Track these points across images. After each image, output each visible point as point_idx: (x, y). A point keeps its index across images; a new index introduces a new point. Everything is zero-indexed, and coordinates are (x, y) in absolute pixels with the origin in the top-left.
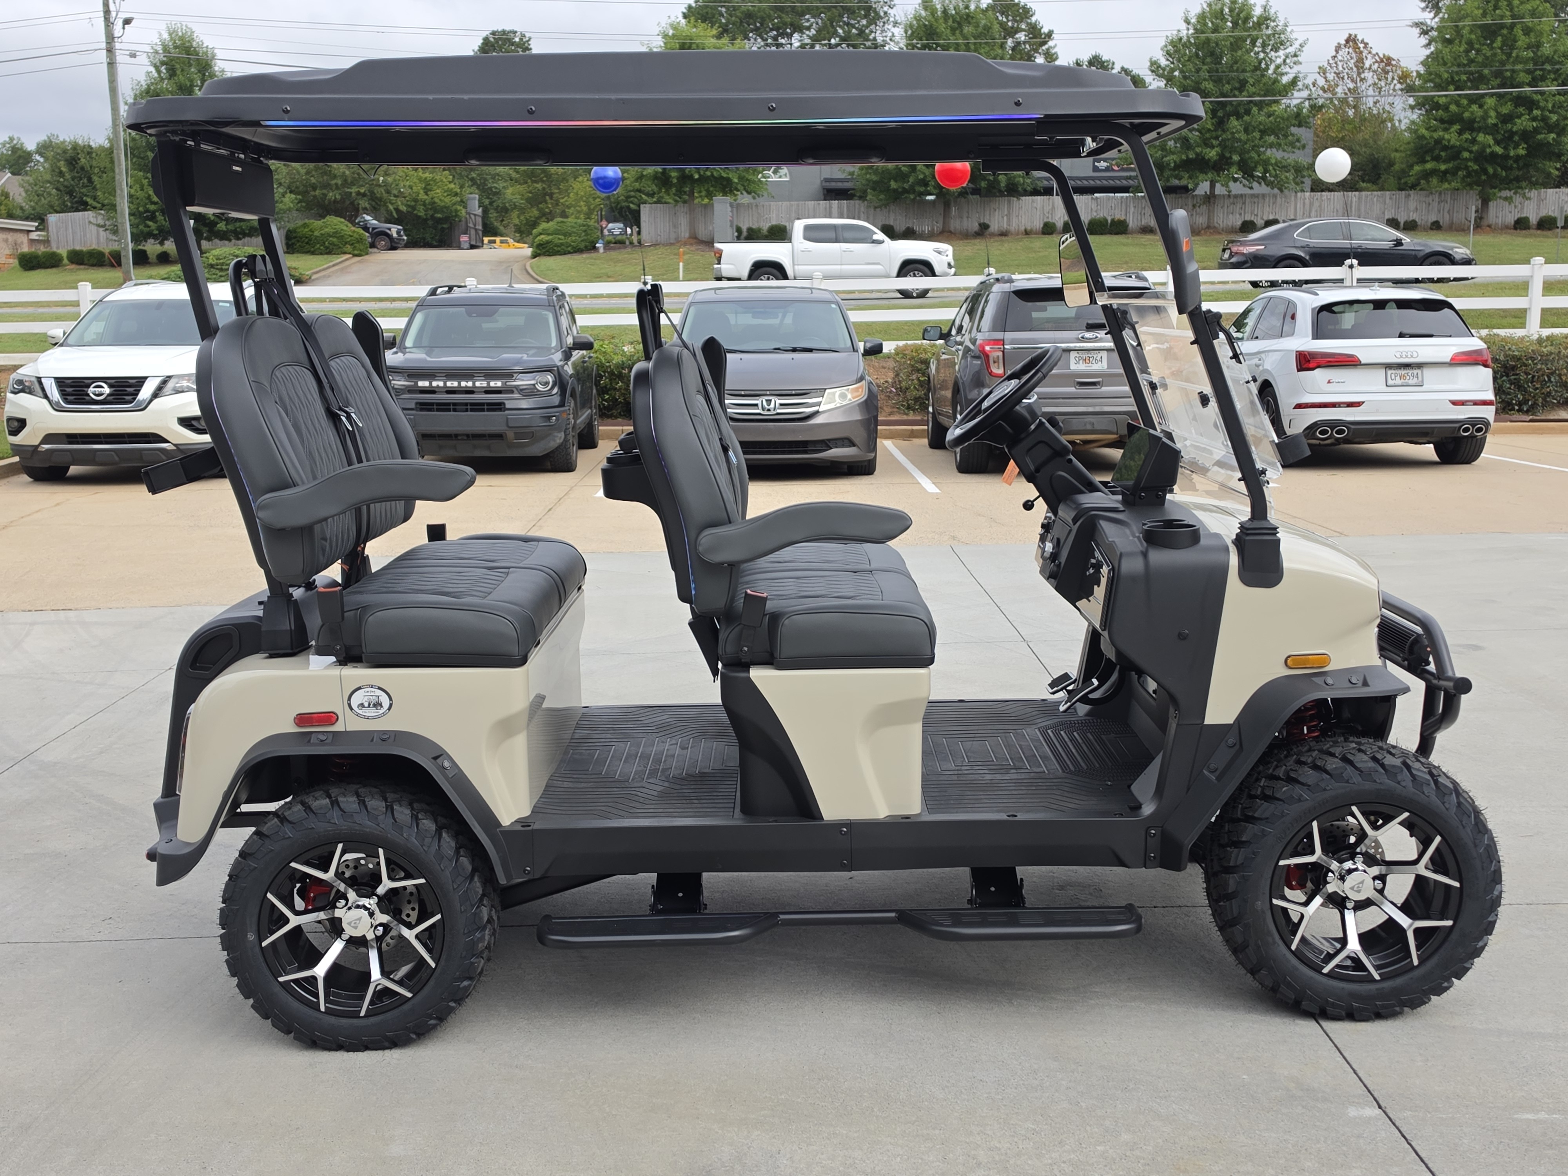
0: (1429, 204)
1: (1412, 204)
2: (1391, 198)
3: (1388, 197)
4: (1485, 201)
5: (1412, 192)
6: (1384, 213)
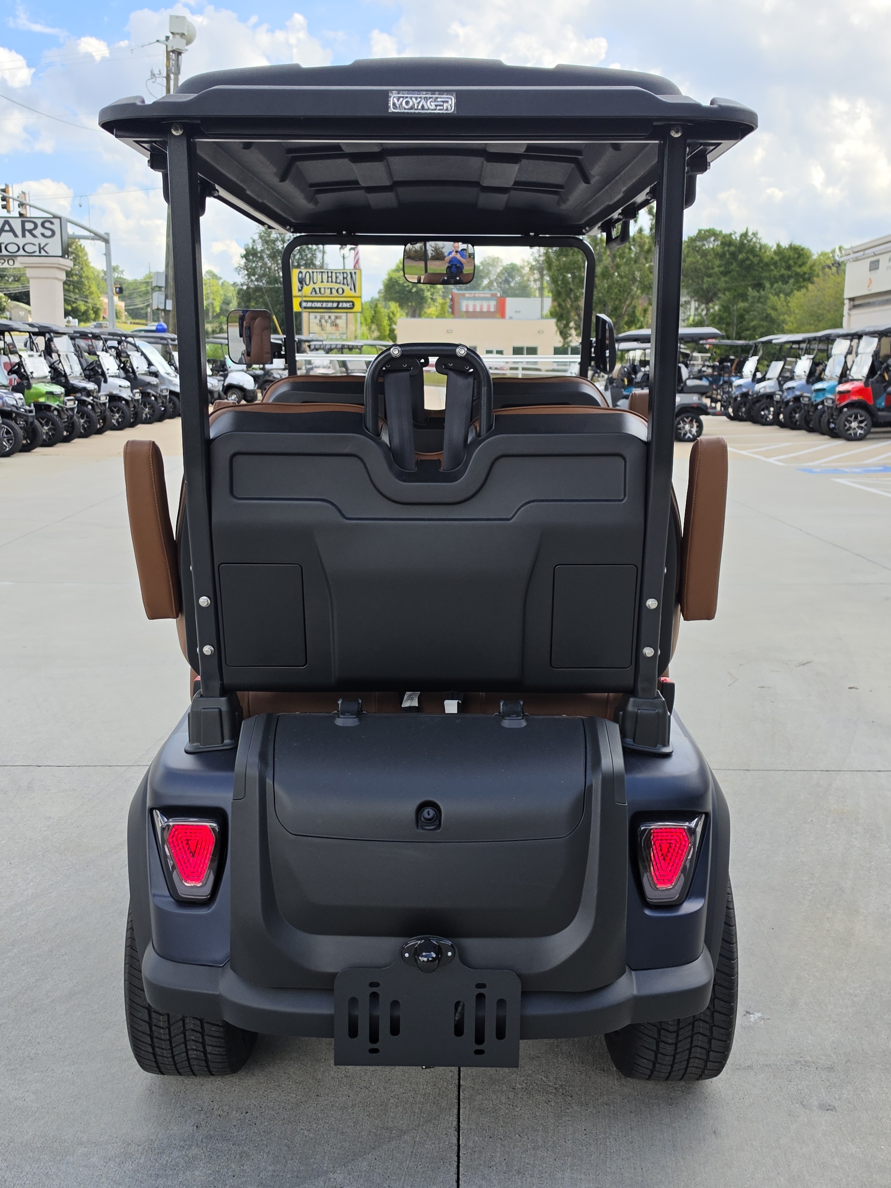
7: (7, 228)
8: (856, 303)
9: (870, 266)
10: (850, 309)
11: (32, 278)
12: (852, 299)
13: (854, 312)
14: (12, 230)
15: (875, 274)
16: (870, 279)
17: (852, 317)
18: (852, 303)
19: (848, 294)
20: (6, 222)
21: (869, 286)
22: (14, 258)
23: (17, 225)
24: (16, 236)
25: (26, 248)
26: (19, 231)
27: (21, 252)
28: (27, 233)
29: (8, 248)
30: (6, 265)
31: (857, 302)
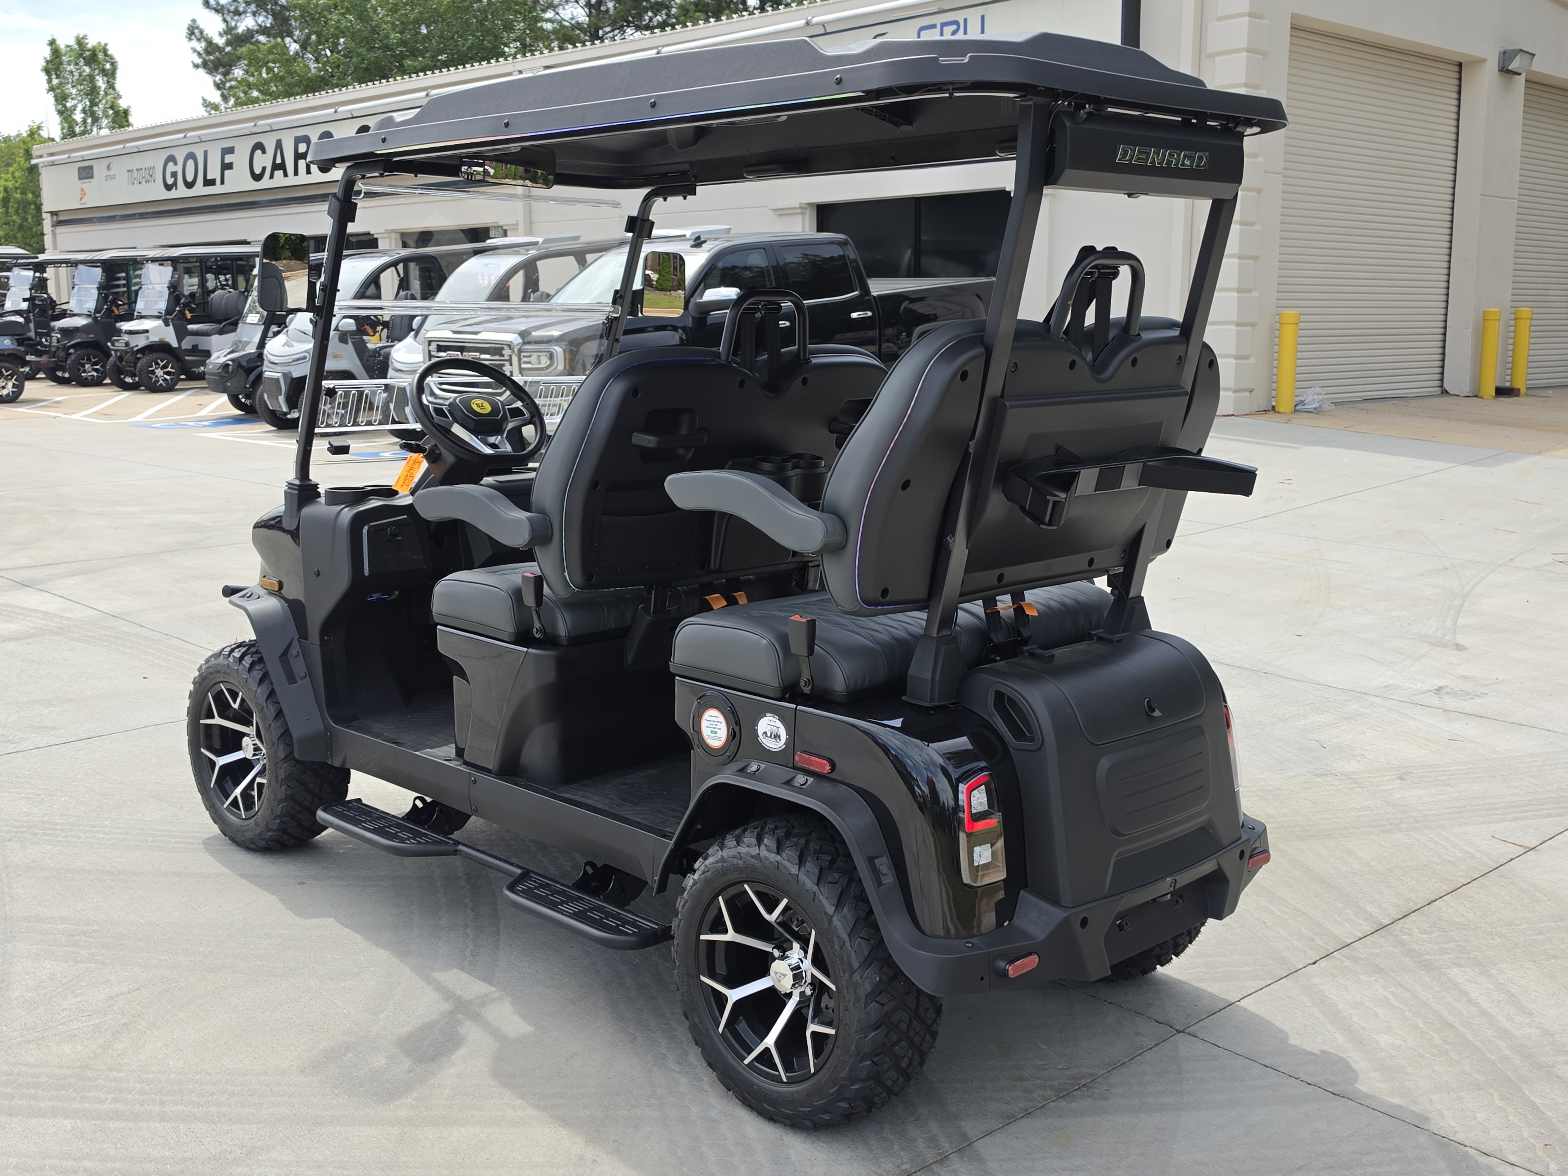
8: (62, 220)
9: (80, 174)
10: (52, 226)
12: (54, 213)
13: (60, 230)
15: (87, 185)
16: (82, 190)
17: (58, 236)
18: (55, 218)
19: (48, 205)
21: (81, 199)
31: (62, 218)
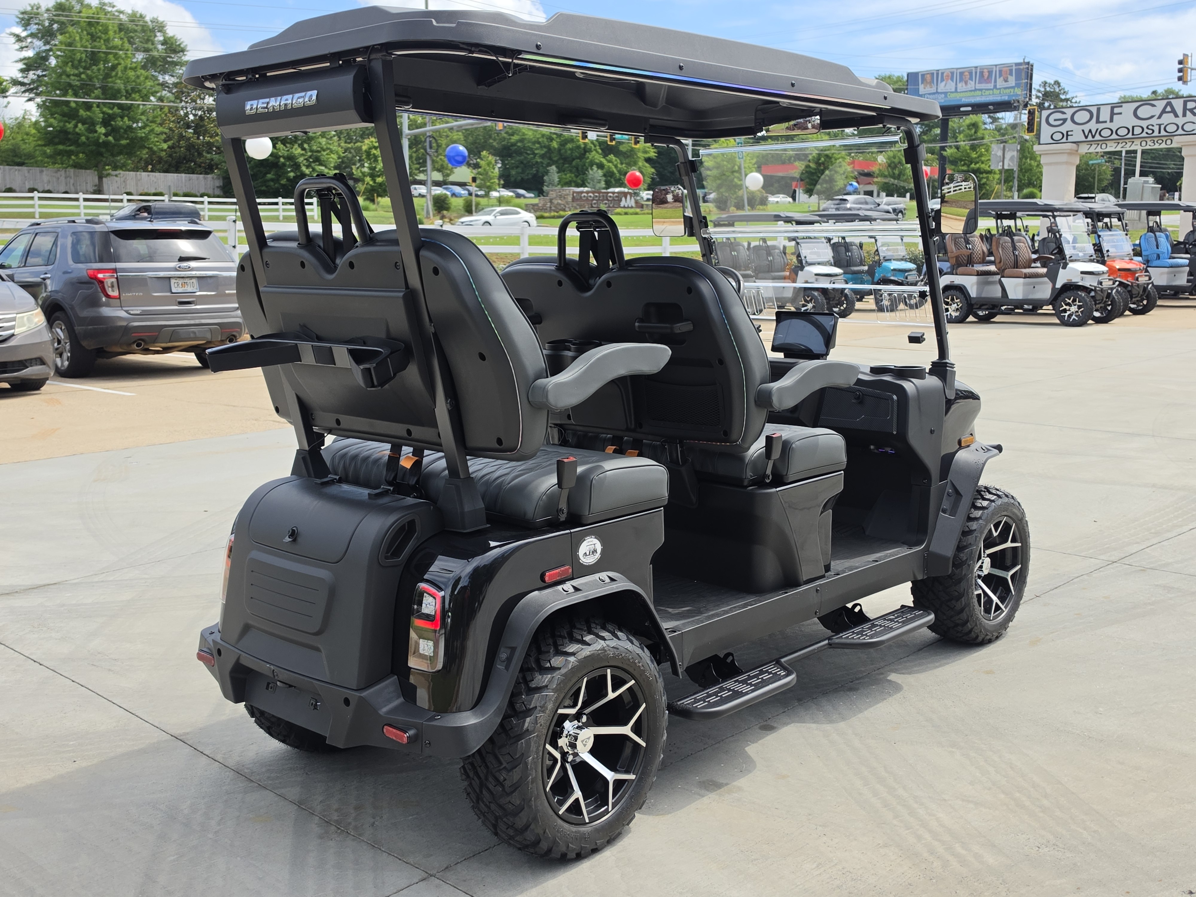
0: (58, 179)
1: (45, 178)
2: (29, 172)
3: (26, 172)
4: (100, 178)
5: (44, 169)
6: (24, 183)
7: (1168, 109)
11: (1188, 156)
14: (1173, 111)
20: (1169, 104)
22: (1171, 138)
23: (1178, 105)
24: (1176, 116)
25: (1185, 128)
26: (1180, 111)
27: (1180, 131)
28: (1188, 113)
29: (1167, 129)
30: (1163, 146)
